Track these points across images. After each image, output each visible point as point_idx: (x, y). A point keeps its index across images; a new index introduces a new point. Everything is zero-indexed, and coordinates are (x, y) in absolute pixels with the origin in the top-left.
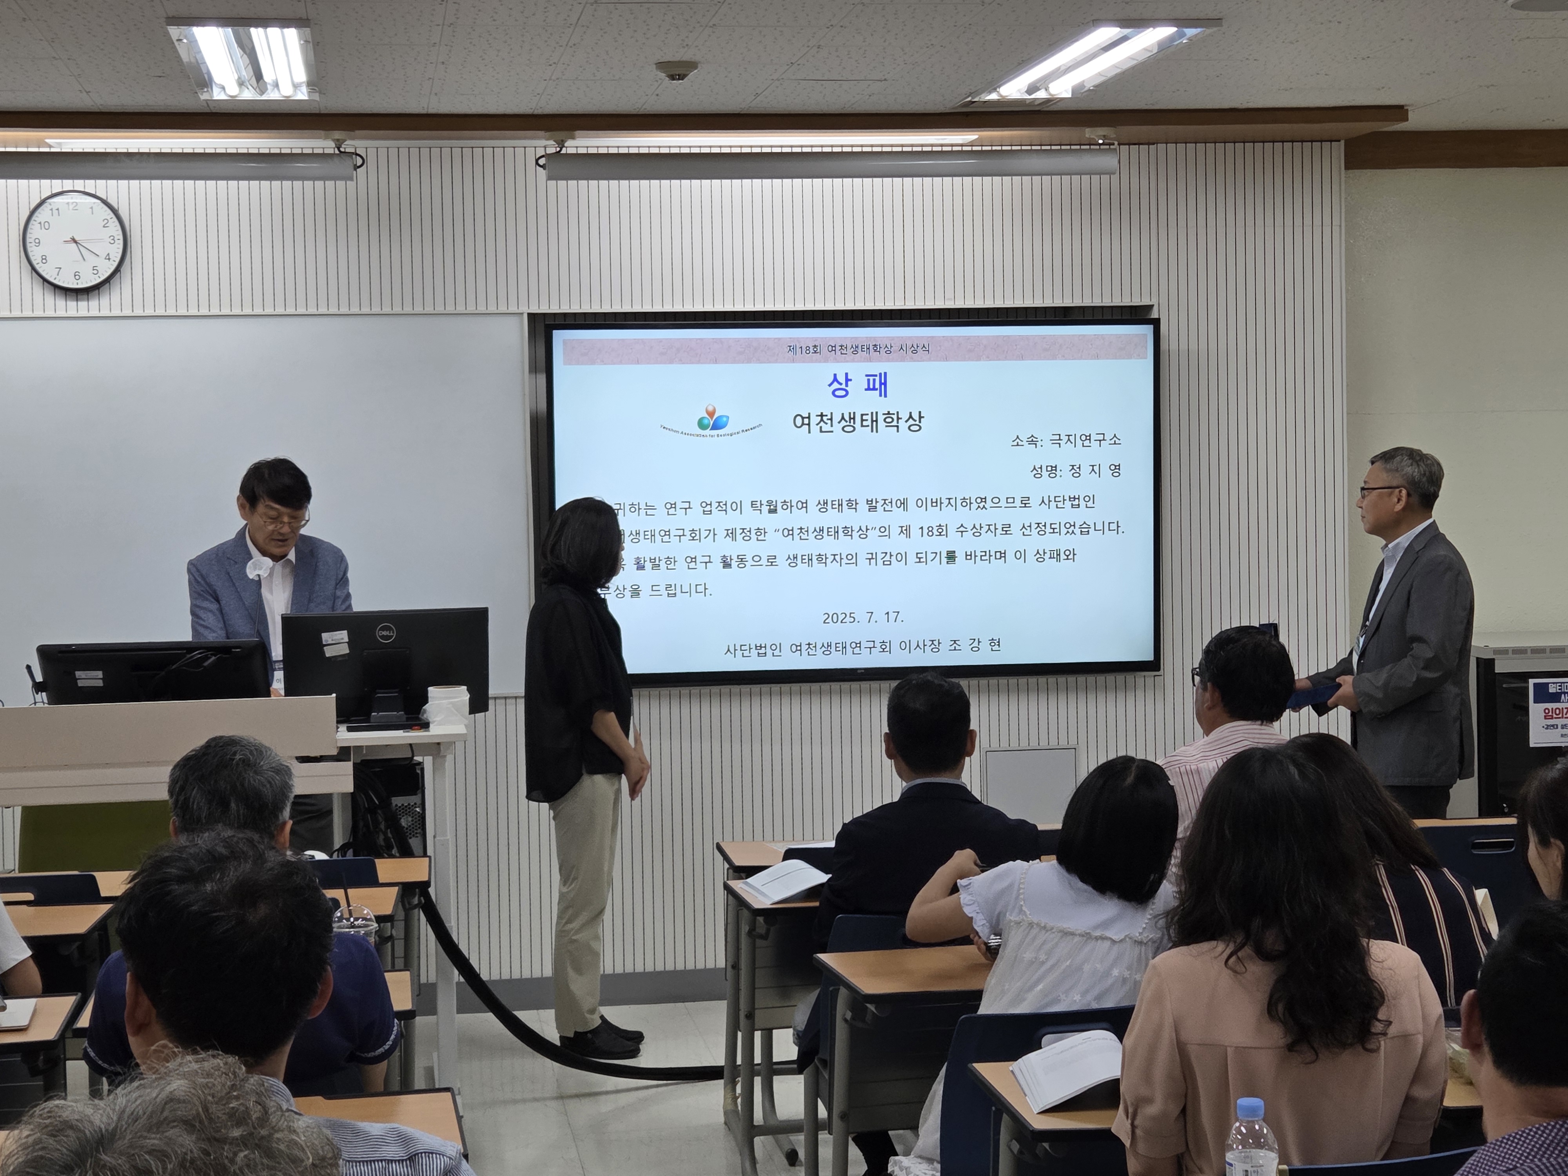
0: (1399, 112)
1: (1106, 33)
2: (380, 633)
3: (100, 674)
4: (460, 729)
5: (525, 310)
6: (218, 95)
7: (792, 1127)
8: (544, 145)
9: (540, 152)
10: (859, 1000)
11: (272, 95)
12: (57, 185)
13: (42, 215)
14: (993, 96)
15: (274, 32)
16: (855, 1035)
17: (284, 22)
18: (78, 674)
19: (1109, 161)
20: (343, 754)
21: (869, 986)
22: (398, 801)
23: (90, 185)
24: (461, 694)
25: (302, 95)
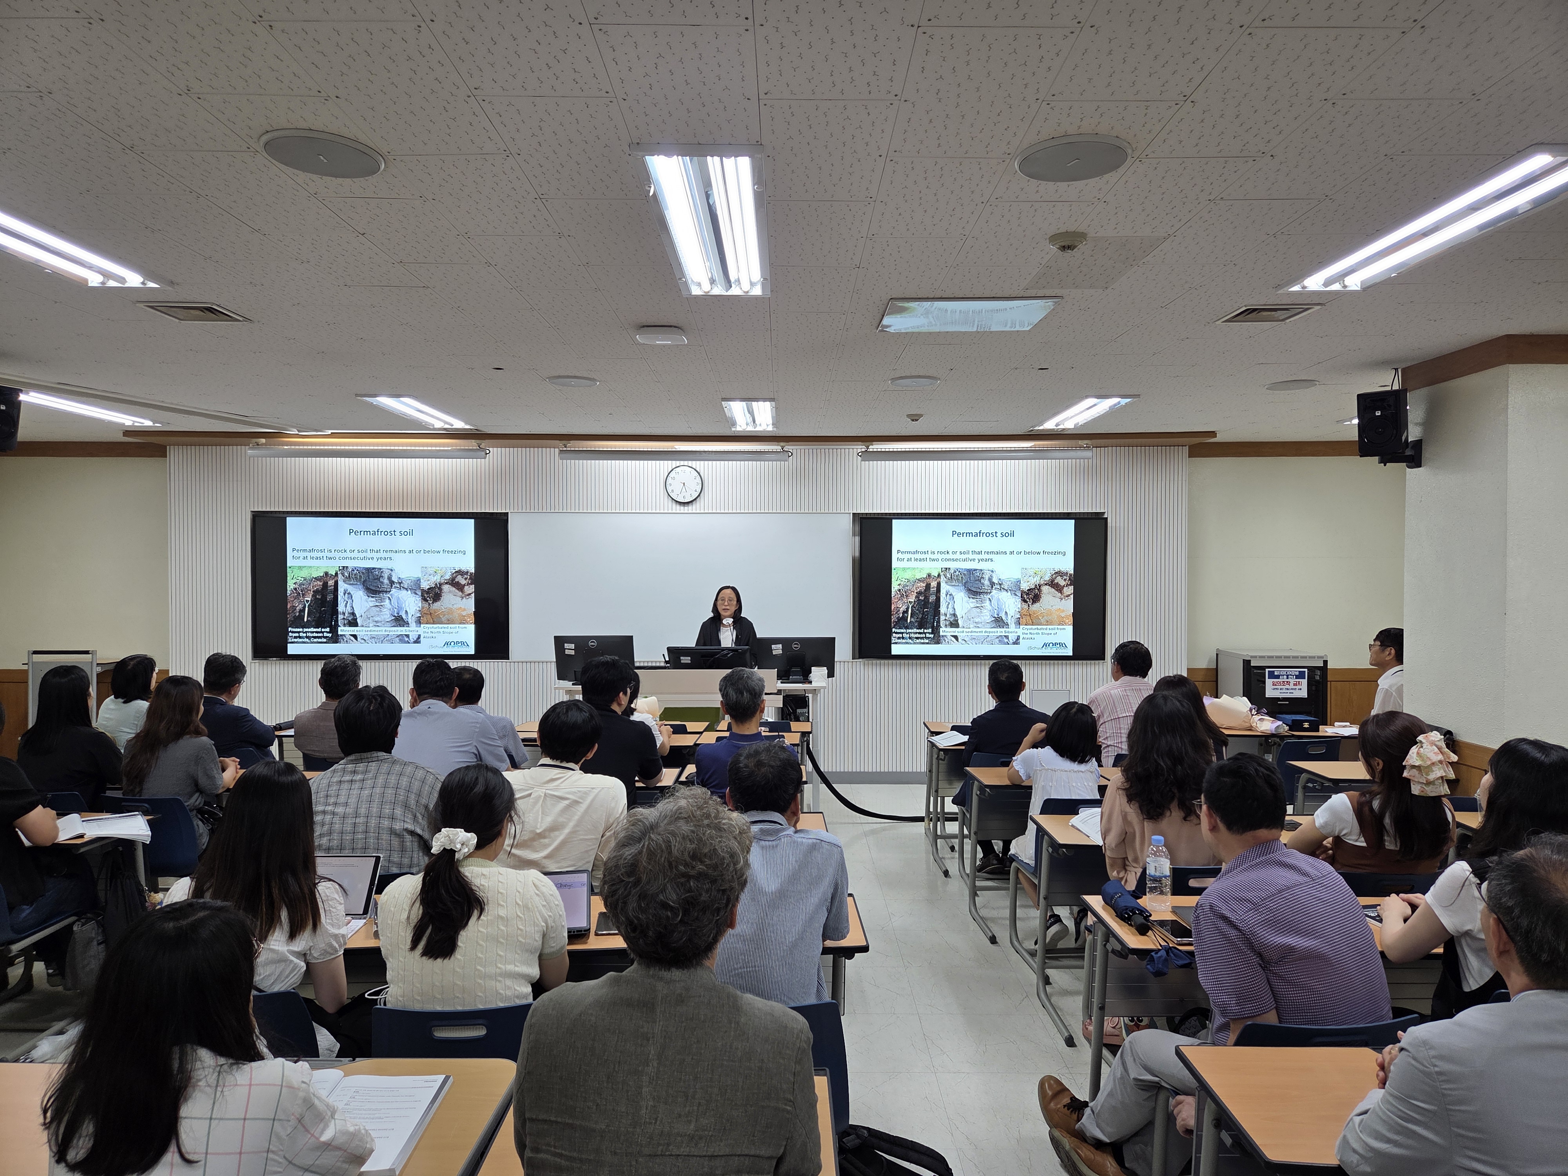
0: (1213, 434)
1: (1091, 401)
2: (794, 646)
3: (689, 658)
4: (824, 684)
5: (852, 512)
6: (739, 429)
7: (954, 836)
8: (861, 448)
9: (859, 451)
10: (983, 787)
11: (758, 429)
12: (678, 463)
13: (672, 474)
14: (1041, 428)
15: (761, 403)
16: (980, 801)
17: (765, 400)
18: (682, 658)
19: (1088, 454)
20: (779, 692)
21: (986, 782)
22: (799, 711)
23: (690, 463)
24: (824, 670)
25: (770, 428)
